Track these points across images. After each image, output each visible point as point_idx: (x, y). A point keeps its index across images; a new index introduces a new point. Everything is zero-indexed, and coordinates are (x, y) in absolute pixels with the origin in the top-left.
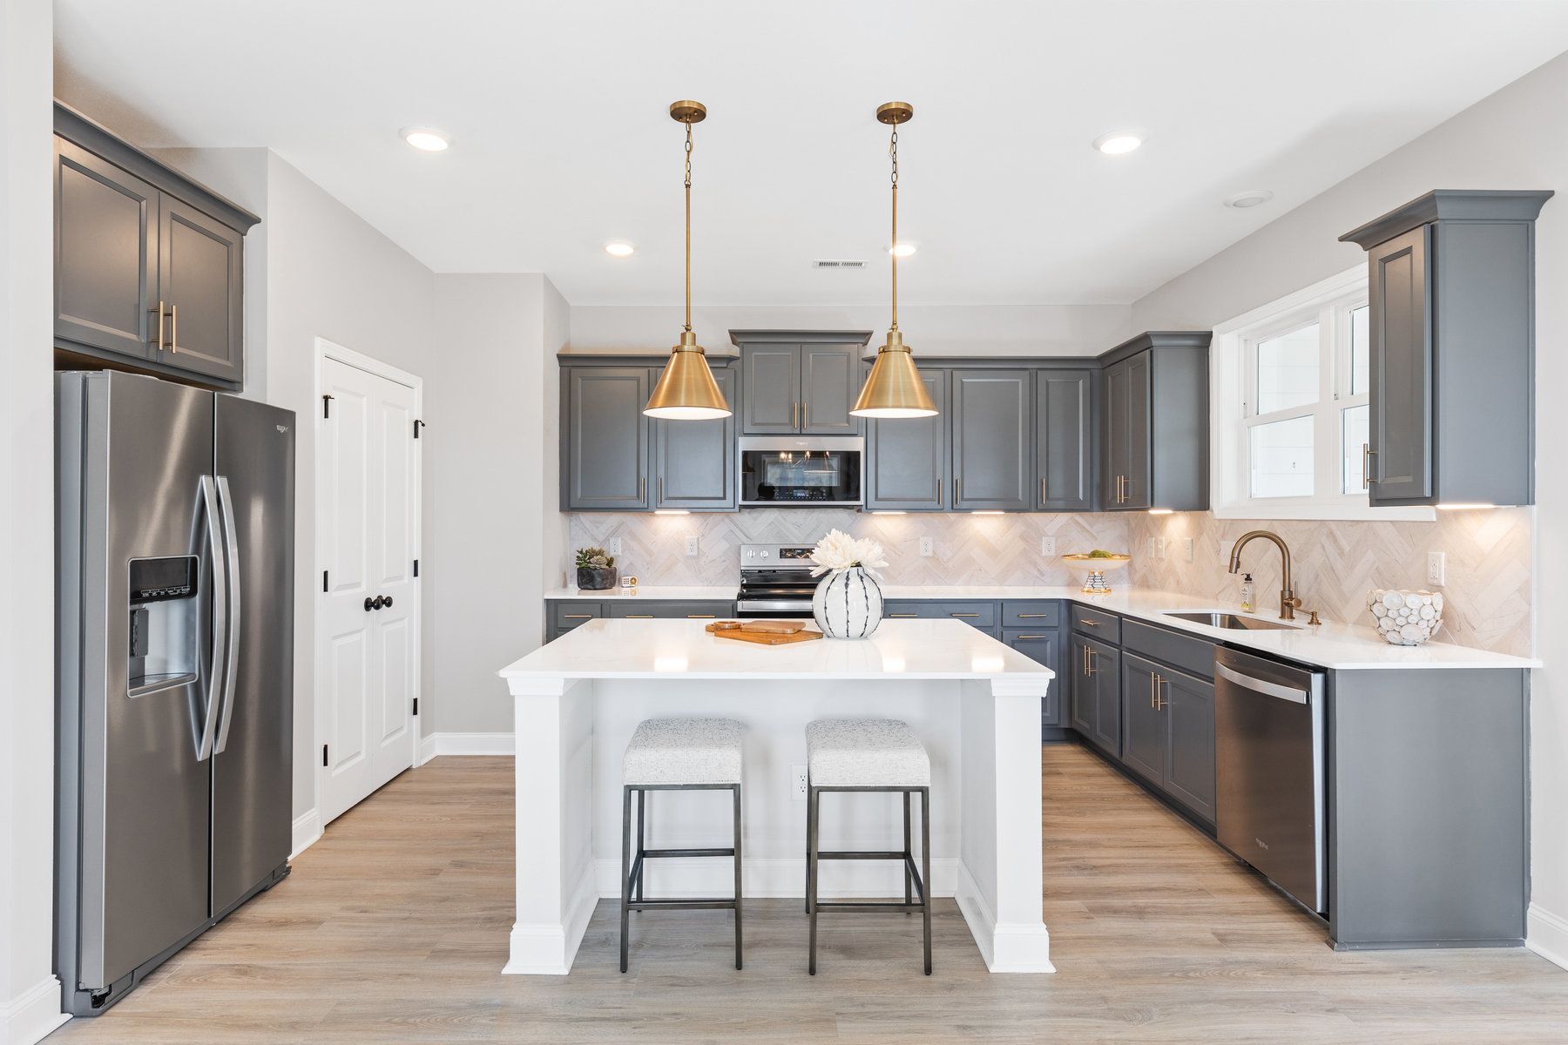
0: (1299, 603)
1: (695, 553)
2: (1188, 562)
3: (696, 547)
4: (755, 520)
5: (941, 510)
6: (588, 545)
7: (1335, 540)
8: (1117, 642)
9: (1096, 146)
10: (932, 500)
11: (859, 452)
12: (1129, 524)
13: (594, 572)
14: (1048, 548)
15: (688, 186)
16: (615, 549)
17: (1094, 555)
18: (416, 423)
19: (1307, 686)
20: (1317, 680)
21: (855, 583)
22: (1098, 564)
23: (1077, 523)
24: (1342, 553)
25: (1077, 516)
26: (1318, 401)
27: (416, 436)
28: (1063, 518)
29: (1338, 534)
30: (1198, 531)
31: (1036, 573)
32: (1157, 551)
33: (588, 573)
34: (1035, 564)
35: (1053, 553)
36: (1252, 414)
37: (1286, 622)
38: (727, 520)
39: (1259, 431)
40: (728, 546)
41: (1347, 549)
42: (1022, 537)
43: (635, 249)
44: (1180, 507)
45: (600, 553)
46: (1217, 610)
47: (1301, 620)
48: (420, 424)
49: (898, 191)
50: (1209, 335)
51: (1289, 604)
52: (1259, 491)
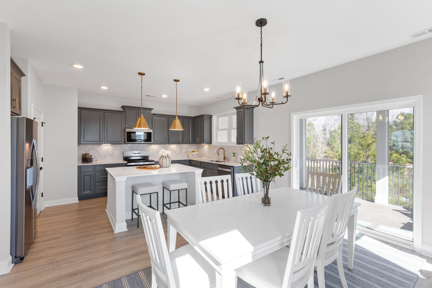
0: (226, 158)
1: (112, 154)
2: (208, 152)
3: (112, 152)
4: (126, 146)
5: (166, 144)
6: (84, 153)
7: (231, 149)
8: (200, 166)
9: (203, 89)
10: (165, 142)
11: (151, 133)
12: (197, 146)
13: (88, 159)
14: (184, 150)
15: (142, 87)
16: (91, 153)
17: (193, 152)
18: (42, 123)
19: (231, 169)
20: (232, 168)
21: (167, 158)
22: (194, 153)
23: (189, 146)
24: (232, 151)
25: (189, 145)
26: (228, 128)
27: (42, 126)
28: (186, 145)
29: (231, 148)
30: (210, 147)
31: (182, 155)
32: (203, 151)
33: (86, 159)
34: (182, 154)
35: (185, 151)
36: (218, 129)
37: (224, 161)
38: (120, 146)
39: (219, 132)
40: (120, 152)
41: (232, 150)
42: (180, 149)
43: (108, 88)
44: (207, 143)
45: (88, 154)
46: (214, 160)
47: (226, 160)
48: (43, 123)
49: (177, 93)
50: (212, 116)
51: (225, 158)
52: (219, 141)
